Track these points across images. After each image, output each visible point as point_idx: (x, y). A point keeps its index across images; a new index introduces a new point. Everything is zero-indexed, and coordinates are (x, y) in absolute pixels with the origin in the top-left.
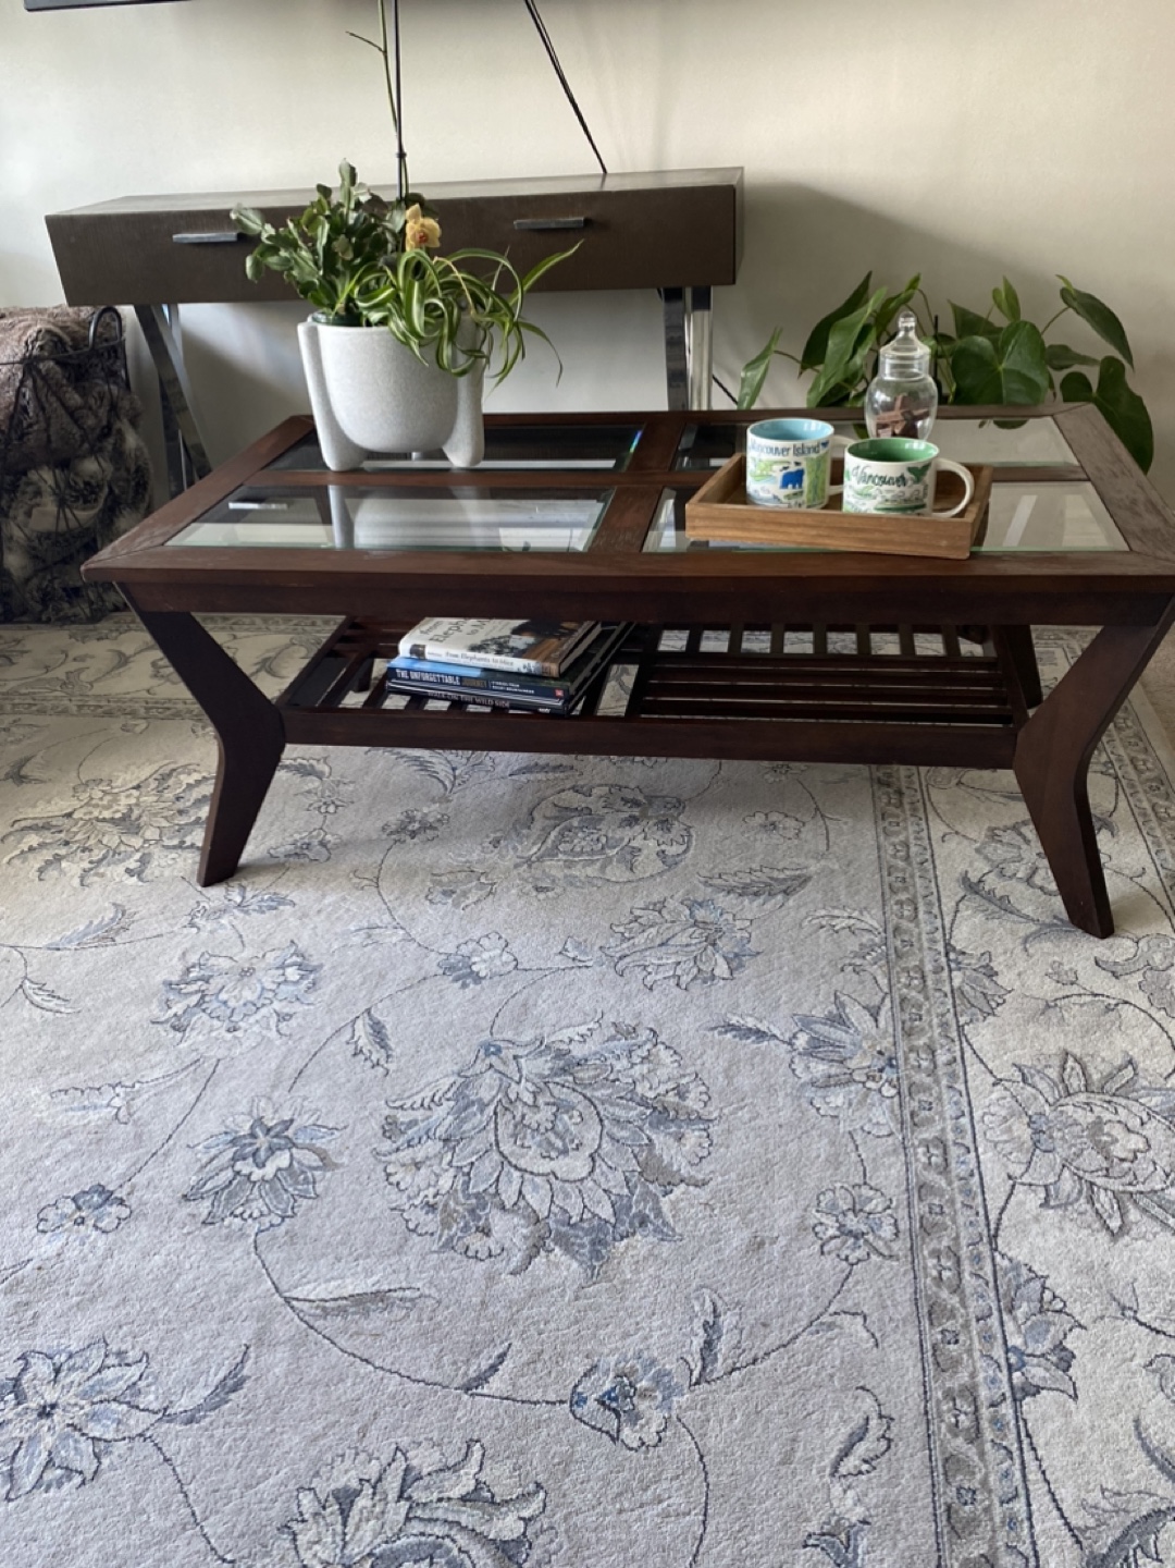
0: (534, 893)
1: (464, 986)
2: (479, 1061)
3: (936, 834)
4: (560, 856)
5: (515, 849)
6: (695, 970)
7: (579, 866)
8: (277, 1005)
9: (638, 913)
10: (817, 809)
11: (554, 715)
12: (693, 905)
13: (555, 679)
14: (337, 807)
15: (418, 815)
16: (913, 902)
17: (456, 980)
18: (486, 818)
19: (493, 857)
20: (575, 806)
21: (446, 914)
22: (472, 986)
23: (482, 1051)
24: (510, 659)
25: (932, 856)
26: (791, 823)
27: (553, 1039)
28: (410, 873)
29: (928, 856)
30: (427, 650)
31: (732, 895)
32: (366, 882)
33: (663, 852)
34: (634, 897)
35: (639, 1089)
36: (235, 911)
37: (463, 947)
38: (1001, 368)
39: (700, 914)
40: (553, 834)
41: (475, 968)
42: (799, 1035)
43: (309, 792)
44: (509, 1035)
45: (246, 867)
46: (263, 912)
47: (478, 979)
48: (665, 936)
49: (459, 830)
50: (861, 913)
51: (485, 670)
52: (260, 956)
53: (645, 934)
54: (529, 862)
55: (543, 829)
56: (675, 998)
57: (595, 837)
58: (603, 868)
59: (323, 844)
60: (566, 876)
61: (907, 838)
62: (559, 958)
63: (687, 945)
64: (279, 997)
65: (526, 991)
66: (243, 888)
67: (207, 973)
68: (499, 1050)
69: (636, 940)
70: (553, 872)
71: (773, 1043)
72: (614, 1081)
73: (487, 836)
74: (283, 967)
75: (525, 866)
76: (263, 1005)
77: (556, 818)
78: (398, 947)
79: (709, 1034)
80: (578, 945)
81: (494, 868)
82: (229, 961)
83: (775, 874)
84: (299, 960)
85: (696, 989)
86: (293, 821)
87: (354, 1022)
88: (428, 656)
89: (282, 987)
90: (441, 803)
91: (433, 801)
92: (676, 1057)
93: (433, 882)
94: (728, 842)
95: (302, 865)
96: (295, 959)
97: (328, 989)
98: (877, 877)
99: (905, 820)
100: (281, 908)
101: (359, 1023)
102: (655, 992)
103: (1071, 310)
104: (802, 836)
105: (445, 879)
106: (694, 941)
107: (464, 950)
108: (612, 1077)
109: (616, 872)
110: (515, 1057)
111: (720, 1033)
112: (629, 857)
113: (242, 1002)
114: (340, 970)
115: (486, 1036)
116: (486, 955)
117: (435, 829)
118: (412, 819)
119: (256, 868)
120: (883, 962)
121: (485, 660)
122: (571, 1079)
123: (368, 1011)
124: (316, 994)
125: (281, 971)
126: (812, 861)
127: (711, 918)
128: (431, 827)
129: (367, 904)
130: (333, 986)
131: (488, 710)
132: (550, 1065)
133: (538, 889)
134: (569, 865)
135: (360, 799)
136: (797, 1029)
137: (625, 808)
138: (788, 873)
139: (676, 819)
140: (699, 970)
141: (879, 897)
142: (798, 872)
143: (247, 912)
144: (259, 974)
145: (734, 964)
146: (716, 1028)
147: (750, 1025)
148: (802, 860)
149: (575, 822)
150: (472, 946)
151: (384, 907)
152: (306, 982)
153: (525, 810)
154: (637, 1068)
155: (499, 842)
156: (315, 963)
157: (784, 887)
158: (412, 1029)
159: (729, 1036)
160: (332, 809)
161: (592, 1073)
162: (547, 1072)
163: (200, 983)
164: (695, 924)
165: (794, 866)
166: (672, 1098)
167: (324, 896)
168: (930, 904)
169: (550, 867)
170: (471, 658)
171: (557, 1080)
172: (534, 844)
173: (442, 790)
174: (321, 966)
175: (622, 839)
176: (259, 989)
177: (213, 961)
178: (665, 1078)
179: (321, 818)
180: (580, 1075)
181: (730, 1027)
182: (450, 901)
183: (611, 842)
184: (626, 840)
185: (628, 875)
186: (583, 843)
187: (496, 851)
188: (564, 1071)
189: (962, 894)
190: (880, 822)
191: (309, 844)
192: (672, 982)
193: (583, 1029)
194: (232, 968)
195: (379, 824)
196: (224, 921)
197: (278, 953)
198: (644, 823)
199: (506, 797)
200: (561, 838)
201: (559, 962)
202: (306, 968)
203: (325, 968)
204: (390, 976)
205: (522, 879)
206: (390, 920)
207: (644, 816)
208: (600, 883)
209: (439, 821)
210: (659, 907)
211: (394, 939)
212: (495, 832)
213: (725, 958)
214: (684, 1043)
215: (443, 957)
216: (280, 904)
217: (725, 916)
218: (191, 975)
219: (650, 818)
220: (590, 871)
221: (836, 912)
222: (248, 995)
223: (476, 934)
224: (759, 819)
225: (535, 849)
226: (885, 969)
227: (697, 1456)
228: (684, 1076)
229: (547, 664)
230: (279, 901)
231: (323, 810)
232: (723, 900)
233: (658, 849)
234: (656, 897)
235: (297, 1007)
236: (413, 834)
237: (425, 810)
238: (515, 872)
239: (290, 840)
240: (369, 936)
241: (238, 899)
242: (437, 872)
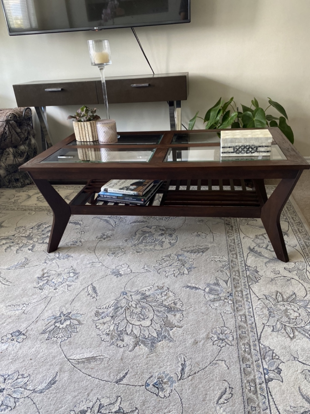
0: (136, 253)
1: (117, 277)
2: (121, 296)
3: (242, 237)
4: (143, 244)
5: (131, 242)
6: (179, 272)
7: (148, 246)
8: (67, 283)
9: (164, 258)
10: (211, 231)
11: (141, 206)
12: (178, 255)
13: (141, 196)
14: (84, 232)
15: (106, 234)
16: (236, 254)
17: (115, 275)
18: (124, 234)
19: (125, 244)
20: (147, 231)
21: (113, 259)
22: (119, 277)
23: (122, 294)
25: (241, 242)
26: (204, 234)
27: (141, 290)
28: (103, 249)
29: (240, 242)
30: (108, 190)
31: (188, 253)
32: (91, 251)
33: (170, 242)
34: (162, 254)
35: (164, 303)
36: (57, 259)
37: (117, 267)
38: (254, 119)
39: (180, 258)
40: (141, 239)
41: (120, 272)
42: (206, 288)
43: (77, 229)
44: (129, 290)
45: (59, 248)
46: (64, 259)
47: (121, 275)
48: (171, 264)
49: (116, 238)
50: (222, 257)
51: (123, 194)
52: (63, 270)
53: (166, 263)
54: (135, 245)
55: (139, 237)
56: (174, 279)
57: (153, 238)
58: (154, 246)
59: (80, 242)
60: (144, 249)
61: (234, 238)
62: (143, 269)
63: (177, 266)
64: (68, 281)
65: (134, 278)
66: (59, 253)
67: (49, 275)
68: (126, 293)
69: (163, 265)
70: (141, 248)
71: (200, 290)
72: (157, 301)
73: (124, 239)
74: (69, 273)
75: (134, 246)
76: (64, 283)
77: (142, 234)
78: (100, 267)
79: (183, 288)
80: (148, 266)
81: (126, 247)
83: (200, 247)
84: (74, 271)
85: (179, 277)
86: (73, 236)
87: (88, 287)
89: (69, 278)
90: (112, 231)
91: (110, 230)
92: (174, 295)
93: (109, 250)
94: (187, 239)
95: (75, 247)
96: (72, 271)
97: (81, 278)
98: (227, 248)
99: (233, 233)
101: (89, 287)
102: (168, 278)
103: (272, 106)
104: (207, 237)
105: (112, 250)
106: (178, 265)
107: (118, 268)
108: (157, 300)
109: (158, 247)
110: (131, 295)
111: (185, 288)
112: (161, 243)
113: (58, 282)
114: (84, 274)
115: (123, 290)
116: (123, 269)
117: (110, 237)
118: (104, 235)
119: (63, 248)
120: (228, 269)
122: (146, 300)
123: (92, 284)
124: (78, 280)
126: (209, 244)
127: (183, 259)
128: (109, 237)
129: (92, 257)
130: (82, 278)
131: (124, 205)
132: (140, 297)
133: (137, 252)
134: (146, 246)
135: (91, 230)
136: (206, 287)
137: (160, 231)
138: (203, 247)
139: (174, 234)
140: (180, 272)
141: (227, 253)
142: (206, 247)
143: (60, 259)
144: (63, 275)
145: (189, 270)
146: (184, 287)
147: (193, 286)
148: (207, 244)
149: (147, 235)
150: (119, 267)
151: (96, 257)
152: (75, 277)
153: (134, 232)
154: (163, 297)
155: (127, 240)
156: (78, 272)
157: (202, 251)
158: (103, 288)
159: (188, 289)
160: (83, 233)
161: (151, 299)
162: (139, 299)
163: (47, 277)
164: (179, 260)
165: (205, 245)
166: (173, 305)
167: (80, 255)
168: (240, 254)
169: (141, 246)
171: (142, 301)
172: (136, 241)
173: (112, 228)
174: (79, 273)
175: (160, 239)
176: (63, 279)
177: (51, 272)
178: (171, 300)
179: (80, 235)
180: (148, 299)
181: (188, 287)
182: (114, 255)
183: (156, 240)
184: (161, 239)
185: (161, 248)
186: (149, 240)
187: (126, 242)
188: (144, 298)
189: (249, 252)
190: (227, 234)
191: (77, 242)
192: (173, 275)
193: (149, 288)
194: (56, 273)
195: (96, 236)
196: (53, 261)
197: (68, 269)
198: (165, 235)
199: (129, 229)
200: (144, 239)
201: (143, 271)
202: (75, 273)
203: (81, 273)
204: (98, 275)
205: (133, 249)
206: (98, 260)
207: (165, 233)
208: (154, 250)
209: (111, 235)
210: (169, 256)
211: (99, 265)
212: (126, 238)
213: (187, 269)
214: (176, 291)
215: (112, 270)
216: (68, 257)
217: (187, 258)
218: (45, 275)
219: (167, 234)
220: (151, 247)
221: (216, 257)
222: (60, 280)
223: (121, 264)
224: (196, 233)
225: (136, 242)
226: (229, 271)
227: (180, 400)
228: (176, 299)
229: (139, 193)
230: (69, 256)
231: (81, 233)
232: (186, 254)
233: (169, 241)
234: (168, 254)
235: (73, 283)
236: (104, 239)
237: (108, 233)
238: (131, 248)
239: (72, 241)
240: (92, 265)
241: (58, 256)
242: (111, 248)
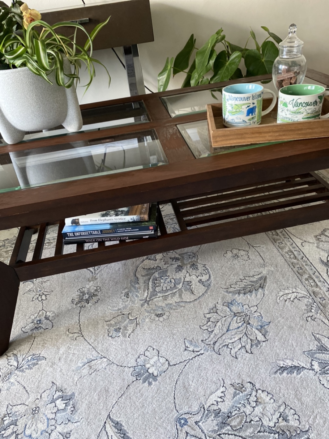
0: (157, 319)
1: (150, 384)
2: (179, 432)
3: (298, 242)
4: (159, 294)
5: (137, 296)
6: (249, 340)
7: (170, 298)
8: (59, 429)
9: (208, 316)
10: (248, 244)
12: (229, 304)
13: (147, 221)
14: (46, 295)
15: (86, 290)
16: (310, 277)
17: (144, 382)
18: (117, 283)
19: (128, 303)
20: (152, 267)
21: (122, 342)
22: (153, 383)
23: (178, 425)
24: (123, 217)
25: (304, 254)
26: (242, 253)
27: (208, 405)
28: (95, 324)
29: (302, 255)
30: (80, 221)
31: (241, 295)
32: (76, 335)
33: (201, 280)
34: (201, 308)
35: (265, 423)
36: (16, 372)
37: (138, 360)
38: (263, 60)
39: (234, 308)
40: (150, 283)
41: (150, 371)
42: (313, 363)
43: (30, 291)
44: (186, 410)
45: (14, 342)
46: (31, 368)
47: (155, 378)
48: (227, 326)
49: (107, 293)
50: (296, 289)
51: (111, 224)
52: (39, 397)
53: (217, 327)
54: (146, 301)
55: (145, 283)
56: (250, 359)
57: (169, 280)
58: (180, 296)
59: (47, 318)
60: (167, 305)
61: (289, 248)
62: (186, 352)
63: (238, 328)
64: (59, 422)
65: (181, 378)
66: (15, 355)
67: (14, 418)
68: (186, 421)
69: (215, 331)
70: (160, 304)
71: (305, 371)
72: (250, 422)
73: (122, 293)
74: (53, 401)
75: (146, 305)
76: (52, 431)
77: (147, 275)
78: (107, 369)
79: (276, 376)
80: (191, 342)
81: (132, 309)
82: (23, 406)
83: (252, 279)
84: (60, 394)
85: (255, 350)
86: (27, 309)
87: (104, 426)
88: (81, 224)
89: (58, 415)
90: (92, 280)
91: (89, 281)
92: (270, 396)
93: (108, 325)
94: (224, 268)
95: (41, 333)
96: (58, 394)
97: (82, 407)
98: (290, 269)
99: (283, 240)
100: (39, 362)
101: (107, 426)
102: (239, 359)
103: (271, 37)
104: (250, 257)
105: (112, 322)
106: (240, 324)
107: (140, 361)
108: (248, 420)
109: (187, 297)
110: (196, 423)
111: (280, 374)
112: (188, 287)
113: (39, 433)
114: (84, 394)
115: (175, 414)
116: (152, 362)
117: (96, 295)
118: (83, 293)
119: (20, 341)
120: (319, 311)
121: (111, 220)
122: (229, 428)
123: (109, 416)
124: (77, 414)
125: (54, 404)
126: (262, 269)
127: (240, 309)
128: (95, 295)
129: (82, 347)
130: (84, 405)
131: (118, 242)
132: (215, 422)
133: (159, 316)
134: (165, 298)
135: (55, 289)
136: (310, 360)
137: (174, 262)
138: (256, 277)
139: (197, 262)
140: (251, 340)
141: (298, 280)
142: (260, 276)
143: (23, 371)
144: (42, 410)
145: (263, 331)
146: (277, 371)
147: (290, 364)
148: (257, 270)
149: (156, 275)
150: (142, 358)
151: (91, 347)
152: (69, 407)
153: (132, 274)
154: (256, 409)
155: (128, 294)
156: (69, 394)
157: (258, 285)
158: (136, 421)
159: (285, 374)
160: (44, 297)
161: (238, 420)
162: (216, 428)
163: (12, 427)
164: (235, 315)
165: (257, 273)
166: (282, 424)
167: (58, 349)
168: (317, 277)
169: (157, 301)
170: (104, 220)
171: (224, 431)
172: (144, 291)
173: (91, 274)
174: (73, 394)
175: (180, 278)
176: (46, 420)
177: (15, 409)
178: (272, 412)
179: (40, 303)
180: (233, 424)
181: (283, 369)
182: (120, 334)
183: (177, 281)
184: (183, 279)
185: (193, 298)
186: (165, 285)
187: (129, 299)
188: (224, 424)
189: (326, 269)
190: (275, 244)
191: (40, 320)
192: (243, 350)
193: (219, 393)
194: (26, 411)
195: (70, 300)
196: (12, 380)
197: (48, 392)
198: (185, 268)
199: (121, 270)
200: (155, 286)
201: (187, 355)
202: (67, 399)
203: (76, 395)
204: (111, 390)
205: (148, 312)
206: (96, 353)
207: (184, 264)
208: (183, 304)
209: (96, 290)
210: (214, 310)
211: (104, 365)
212: (124, 289)
213: (257, 329)
214: (268, 386)
215: (132, 369)
216: (38, 360)
217: (245, 306)
218: (6, 422)
219: (186, 264)
220: (176, 299)
221: (287, 292)
222: (42, 426)
223: (141, 350)
224: (229, 254)
225: (146, 294)
226: (322, 314)
228: (279, 407)
229: (142, 216)
230: (38, 358)
231: (40, 299)
232: (240, 298)
233: (198, 279)
234: (211, 305)
235: (71, 426)
236: (87, 301)
237: (88, 286)
238: (143, 309)
239: (30, 320)
240: (91, 367)
241: (15, 364)
242: (107, 319)
